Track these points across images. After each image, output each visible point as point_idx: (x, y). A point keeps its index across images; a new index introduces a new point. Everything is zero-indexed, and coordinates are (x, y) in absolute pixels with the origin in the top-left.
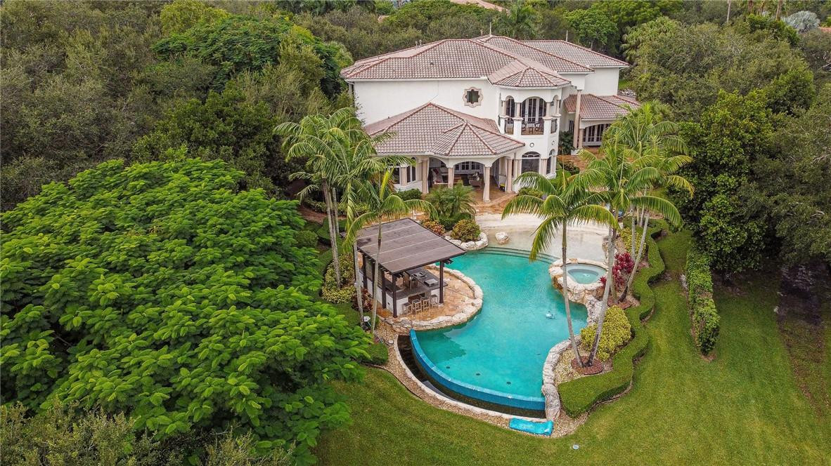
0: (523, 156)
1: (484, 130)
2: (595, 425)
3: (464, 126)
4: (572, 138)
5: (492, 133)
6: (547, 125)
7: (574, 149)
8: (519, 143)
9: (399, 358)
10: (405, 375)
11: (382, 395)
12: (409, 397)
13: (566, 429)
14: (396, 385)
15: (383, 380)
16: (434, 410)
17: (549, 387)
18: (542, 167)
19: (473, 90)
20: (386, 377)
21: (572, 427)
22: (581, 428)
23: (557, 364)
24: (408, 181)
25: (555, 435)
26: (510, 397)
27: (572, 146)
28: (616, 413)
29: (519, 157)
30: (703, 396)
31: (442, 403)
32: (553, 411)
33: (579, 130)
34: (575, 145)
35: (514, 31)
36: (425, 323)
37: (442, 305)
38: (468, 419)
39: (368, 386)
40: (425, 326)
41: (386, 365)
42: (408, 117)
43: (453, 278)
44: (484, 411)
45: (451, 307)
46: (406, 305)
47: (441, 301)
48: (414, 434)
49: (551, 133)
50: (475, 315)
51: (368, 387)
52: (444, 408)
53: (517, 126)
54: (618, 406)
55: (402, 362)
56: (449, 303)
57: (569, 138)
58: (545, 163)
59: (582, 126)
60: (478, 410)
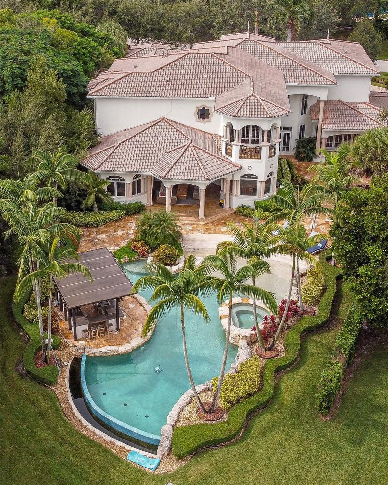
0: (242, 177)
1: (205, 152)
2: (192, 468)
3: (186, 147)
4: (315, 145)
5: (212, 155)
6: (265, 151)
7: (316, 157)
8: (236, 166)
9: (67, 380)
10: (66, 396)
11: (41, 414)
12: (61, 417)
13: (169, 468)
14: (55, 405)
15: (46, 400)
16: (75, 433)
17: (168, 429)
18: (260, 187)
19: (204, 108)
20: (51, 398)
21: (174, 466)
22: (180, 469)
23: (185, 406)
24: (133, 193)
25: (158, 472)
26: (135, 432)
27: (314, 153)
28: (215, 460)
29: (238, 178)
30: (300, 455)
31: (84, 427)
32: (162, 450)
33: (322, 139)
34: (317, 153)
35: (288, 15)
36: (95, 350)
37: (117, 333)
38: (98, 446)
39: (33, 403)
40: (95, 353)
41: (54, 386)
42: (140, 133)
43: (138, 304)
44: (113, 440)
45: (124, 335)
46: (84, 331)
47: (118, 329)
48: (51, 453)
49: (269, 157)
50: (141, 346)
51: (34, 405)
52: (84, 433)
53: (236, 150)
54: (219, 454)
55: (68, 385)
56: (124, 331)
57: (311, 145)
58: (263, 185)
59: (325, 136)
60: (108, 438)
